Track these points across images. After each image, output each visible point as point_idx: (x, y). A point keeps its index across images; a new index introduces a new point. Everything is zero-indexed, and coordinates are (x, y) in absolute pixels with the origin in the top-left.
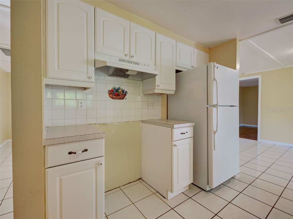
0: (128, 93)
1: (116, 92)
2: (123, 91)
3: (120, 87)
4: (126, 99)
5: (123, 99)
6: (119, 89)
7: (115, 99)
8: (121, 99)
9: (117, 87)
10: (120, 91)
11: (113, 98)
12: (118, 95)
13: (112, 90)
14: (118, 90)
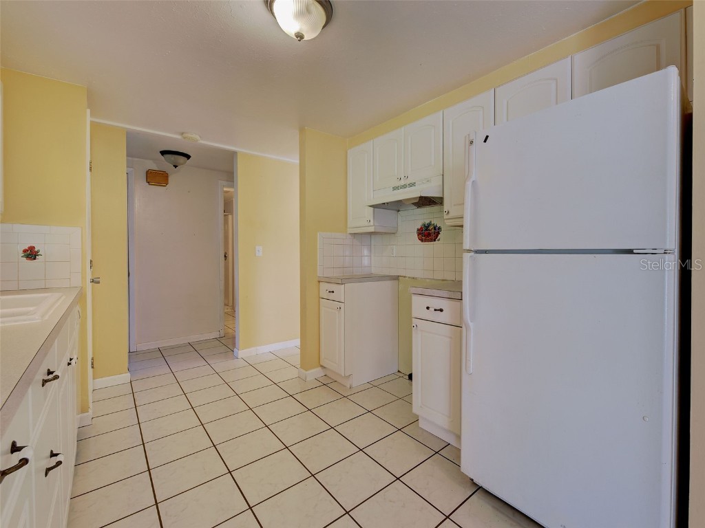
0: (443, 229)
1: (426, 230)
2: (435, 228)
3: (431, 222)
4: (439, 240)
5: (435, 241)
6: (429, 224)
7: (425, 241)
8: (431, 240)
9: (427, 222)
10: (431, 228)
11: (422, 240)
12: (429, 235)
13: (421, 228)
14: (428, 226)
